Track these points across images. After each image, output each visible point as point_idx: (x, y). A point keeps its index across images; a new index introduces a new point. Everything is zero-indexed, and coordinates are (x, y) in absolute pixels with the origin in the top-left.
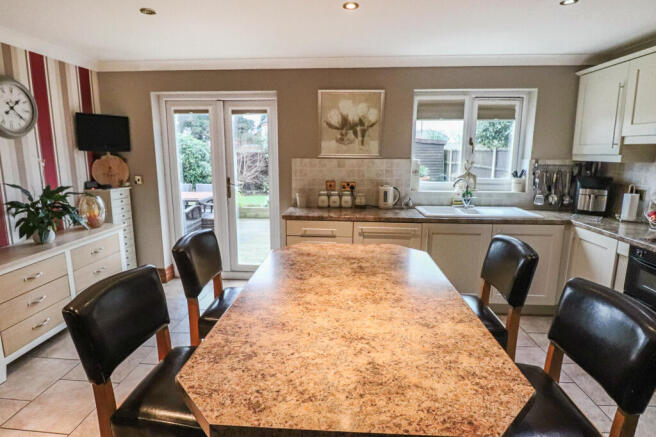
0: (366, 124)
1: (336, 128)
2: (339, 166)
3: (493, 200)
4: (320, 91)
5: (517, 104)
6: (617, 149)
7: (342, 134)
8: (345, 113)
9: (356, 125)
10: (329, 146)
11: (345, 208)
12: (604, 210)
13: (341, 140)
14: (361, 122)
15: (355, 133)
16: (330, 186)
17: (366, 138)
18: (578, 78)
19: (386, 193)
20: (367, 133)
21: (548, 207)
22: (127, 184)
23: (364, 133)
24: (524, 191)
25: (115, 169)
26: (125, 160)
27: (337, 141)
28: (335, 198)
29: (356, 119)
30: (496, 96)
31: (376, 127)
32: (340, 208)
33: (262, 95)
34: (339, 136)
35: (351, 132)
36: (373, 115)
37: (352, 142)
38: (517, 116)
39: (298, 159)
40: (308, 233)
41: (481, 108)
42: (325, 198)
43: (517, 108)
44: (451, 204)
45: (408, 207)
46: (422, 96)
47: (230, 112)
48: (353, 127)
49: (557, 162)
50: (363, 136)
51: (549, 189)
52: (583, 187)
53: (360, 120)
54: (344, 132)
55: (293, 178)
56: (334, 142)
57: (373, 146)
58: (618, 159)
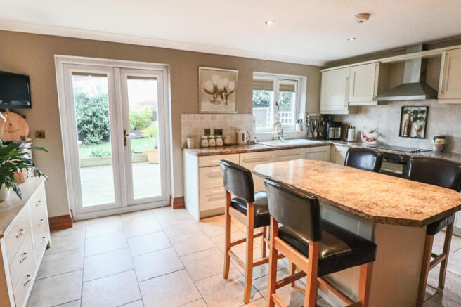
0: (228, 92)
1: (210, 93)
2: (213, 118)
3: (290, 136)
4: (200, 68)
5: (295, 84)
6: (347, 108)
7: (214, 98)
8: (216, 83)
9: (222, 92)
10: (206, 105)
11: (220, 147)
12: (339, 137)
13: (213, 102)
14: (225, 90)
15: (222, 97)
16: (207, 132)
17: (228, 101)
18: (321, 73)
19: (243, 135)
20: (229, 98)
21: (313, 138)
22: (28, 139)
23: (227, 97)
24: (302, 130)
25: (16, 126)
26: (24, 117)
27: (211, 102)
28: (213, 140)
29: (223, 88)
30: (287, 78)
31: (234, 93)
32: (216, 147)
33: (155, 66)
34: (212, 99)
35: (219, 96)
36: (232, 86)
37: (219, 103)
38: (295, 90)
39: (186, 115)
40: (213, 164)
41: (281, 85)
42: (206, 141)
43: (296, 86)
44: (273, 139)
45: (254, 143)
46: (257, 76)
47: (126, 78)
48: (220, 93)
49: (315, 115)
50: (226, 99)
51: (314, 128)
52: (330, 126)
53: (225, 89)
54: (215, 96)
55: (182, 127)
56: (209, 102)
57: (232, 105)
58: (347, 113)
